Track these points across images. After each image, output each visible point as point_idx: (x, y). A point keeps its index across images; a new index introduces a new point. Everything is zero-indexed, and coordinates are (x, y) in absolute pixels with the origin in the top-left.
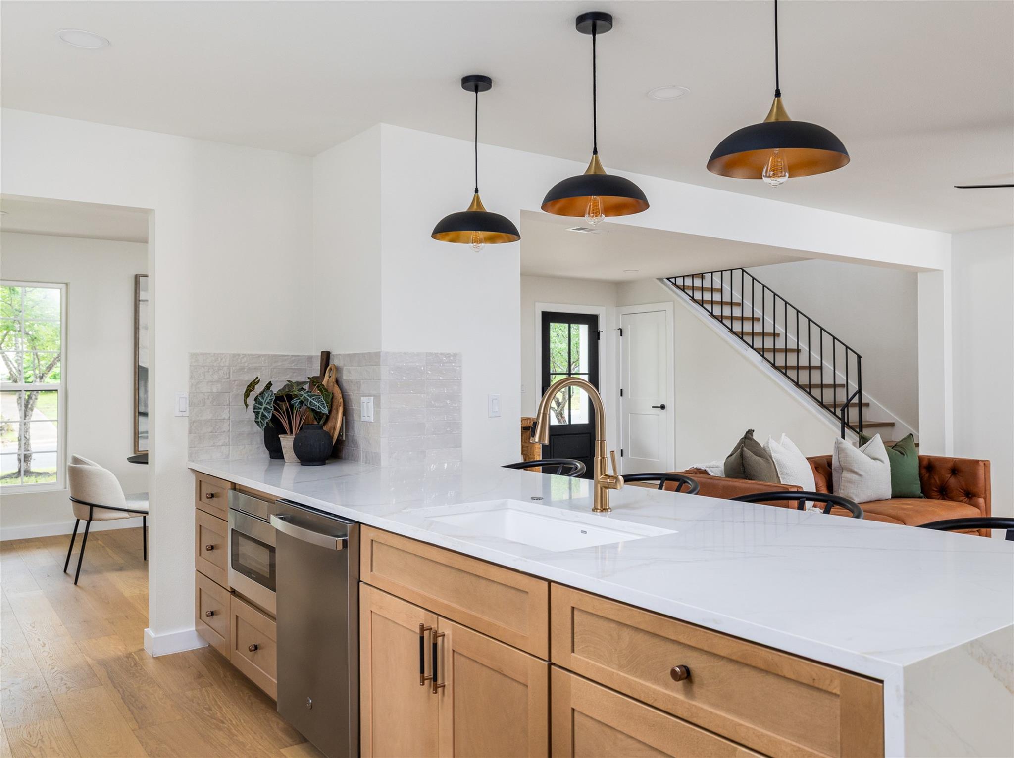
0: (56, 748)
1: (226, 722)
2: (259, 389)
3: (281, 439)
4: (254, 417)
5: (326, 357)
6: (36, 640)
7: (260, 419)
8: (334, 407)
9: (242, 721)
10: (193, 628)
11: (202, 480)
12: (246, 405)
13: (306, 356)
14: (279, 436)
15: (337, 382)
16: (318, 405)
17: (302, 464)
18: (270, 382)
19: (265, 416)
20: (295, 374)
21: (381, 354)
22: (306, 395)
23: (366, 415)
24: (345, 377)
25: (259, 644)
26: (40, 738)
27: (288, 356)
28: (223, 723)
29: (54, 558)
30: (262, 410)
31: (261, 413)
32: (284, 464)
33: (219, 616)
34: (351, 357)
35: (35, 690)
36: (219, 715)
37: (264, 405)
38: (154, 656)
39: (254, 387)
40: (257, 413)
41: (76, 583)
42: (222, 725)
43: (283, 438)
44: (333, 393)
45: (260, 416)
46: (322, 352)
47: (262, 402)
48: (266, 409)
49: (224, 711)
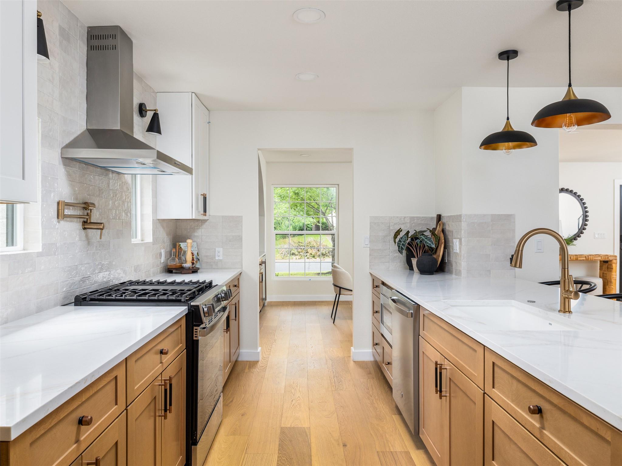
0: (301, 391)
1: (372, 396)
2: (402, 234)
3: (412, 260)
4: (398, 248)
5: (439, 217)
6: (310, 344)
7: (400, 250)
8: (440, 244)
9: (380, 398)
10: (371, 351)
11: (374, 279)
12: (395, 243)
13: (430, 217)
14: (411, 259)
15: (443, 231)
16: (430, 243)
17: (421, 274)
18: (408, 231)
19: (402, 248)
20: (424, 227)
21: (462, 215)
22: (424, 238)
23: (455, 249)
24: (447, 228)
25: (390, 362)
26: (297, 385)
27: (420, 217)
28: (371, 396)
29: (327, 310)
30: (401, 245)
31: (401, 246)
32: (414, 273)
33: (379, 346)
34: (449, 217)
35: (302, 365)
36: (371, 392)
37: (402, 243)
38: (354, 360)
39: (399, 233)
40: (399, 247)
41: (334, 323)
42: (370, 397)
43: (413, 260)
44: (440, 237)
45: (400, 248)
46: (437, 215)
47: (401, 241)
48: (403, 244)
49: (374, 391)
